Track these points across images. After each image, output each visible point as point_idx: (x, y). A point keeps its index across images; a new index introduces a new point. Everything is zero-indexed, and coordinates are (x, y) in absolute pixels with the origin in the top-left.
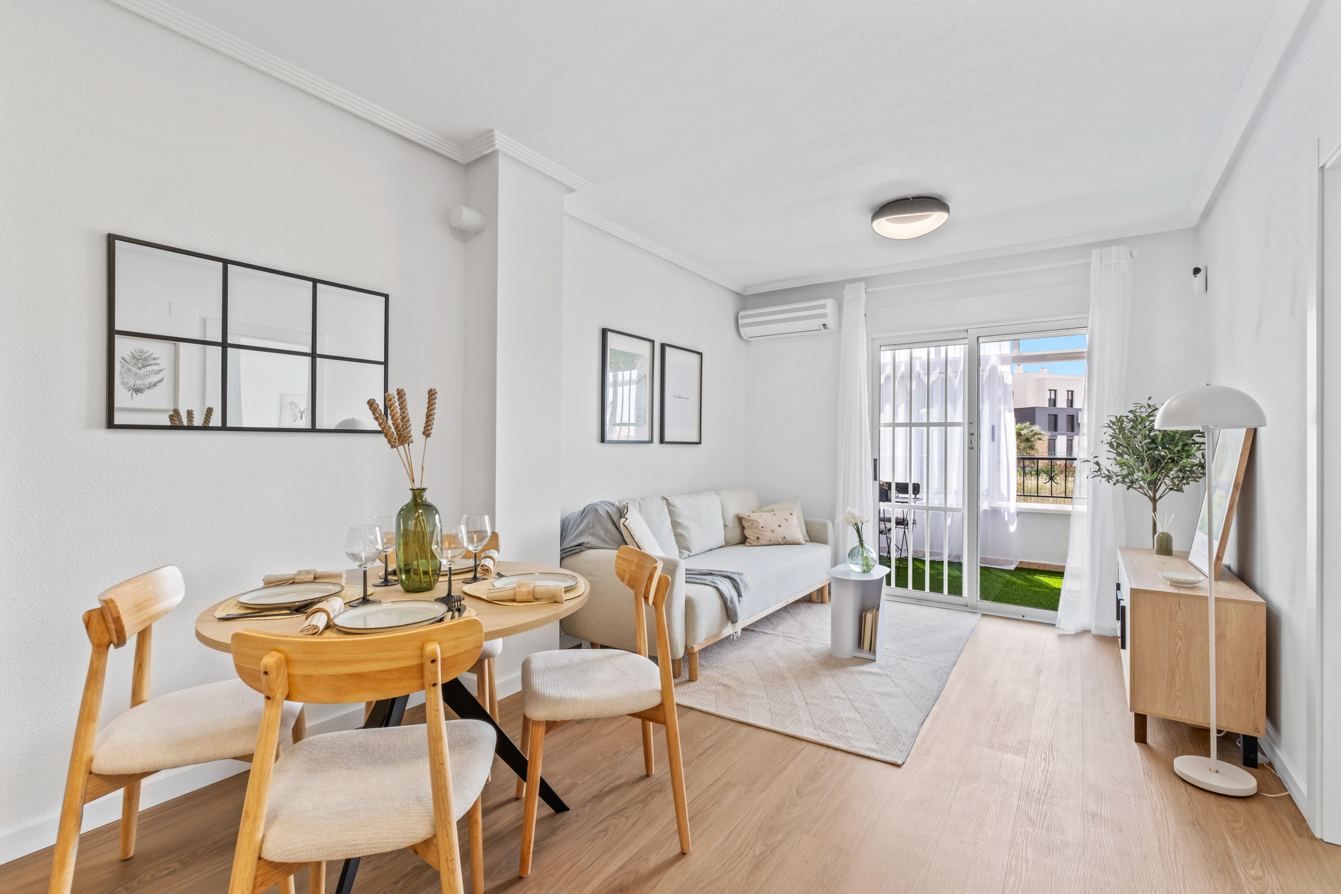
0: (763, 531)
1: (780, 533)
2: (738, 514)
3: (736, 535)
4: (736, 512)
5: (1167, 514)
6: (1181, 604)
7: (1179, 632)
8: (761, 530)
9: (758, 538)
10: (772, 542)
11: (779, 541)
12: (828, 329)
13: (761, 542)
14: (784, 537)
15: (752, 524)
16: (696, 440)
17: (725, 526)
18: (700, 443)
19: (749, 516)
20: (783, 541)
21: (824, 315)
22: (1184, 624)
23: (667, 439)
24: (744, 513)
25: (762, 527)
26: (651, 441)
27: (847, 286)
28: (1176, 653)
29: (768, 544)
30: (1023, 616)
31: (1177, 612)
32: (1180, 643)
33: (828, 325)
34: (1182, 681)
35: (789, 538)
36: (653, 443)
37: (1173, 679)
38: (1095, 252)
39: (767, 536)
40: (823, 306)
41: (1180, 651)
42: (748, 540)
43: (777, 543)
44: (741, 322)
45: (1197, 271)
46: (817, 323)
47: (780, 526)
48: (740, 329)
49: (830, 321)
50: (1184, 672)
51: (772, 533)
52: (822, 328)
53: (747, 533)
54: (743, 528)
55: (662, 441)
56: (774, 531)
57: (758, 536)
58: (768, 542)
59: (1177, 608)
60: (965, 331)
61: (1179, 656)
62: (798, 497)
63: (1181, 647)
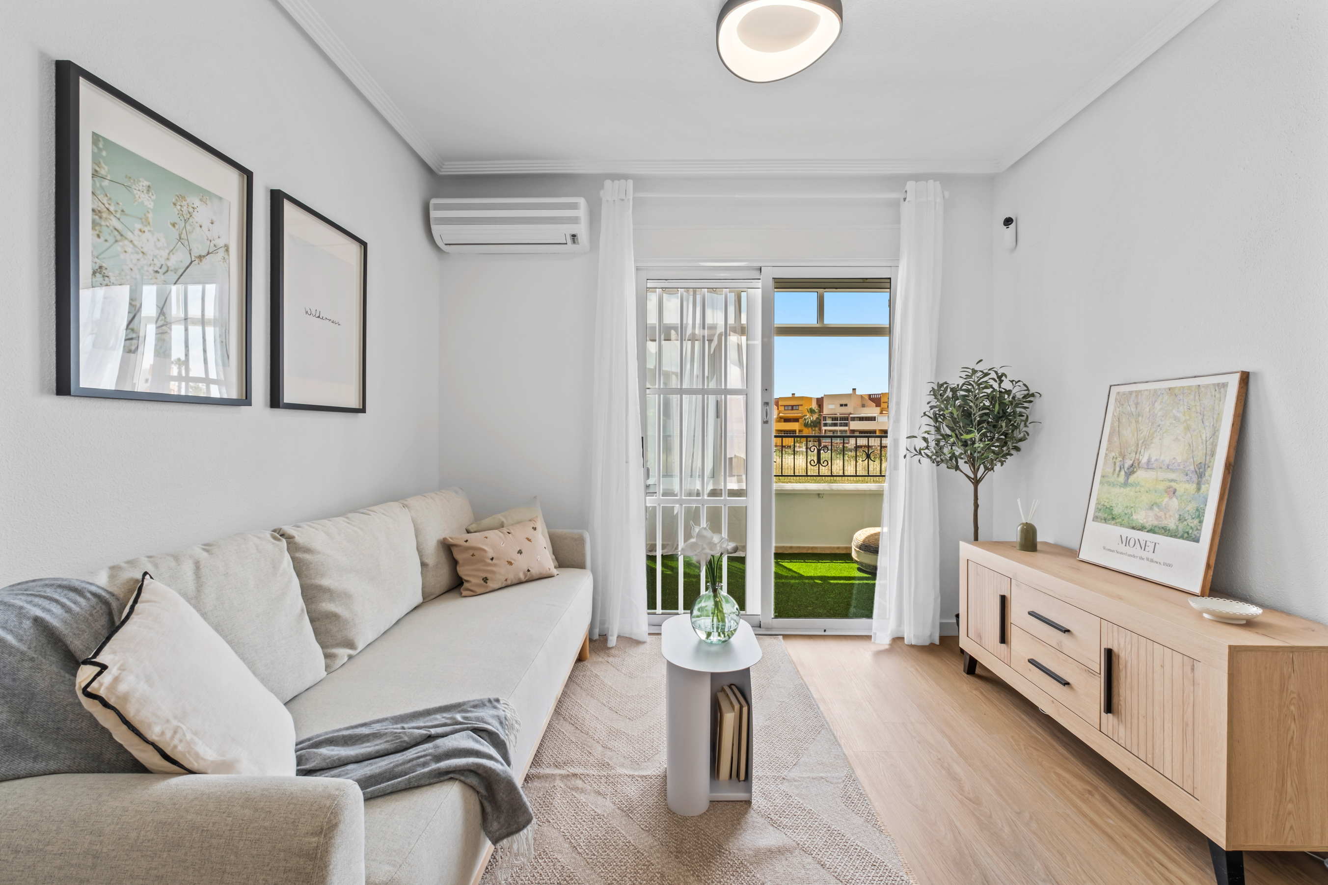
0: (495, 565)
1: (522, 564)
2: (445, 539)
3: (442, 577)
4: (441, 536)
5: (1019, 500)
6: (1295, 663)
7: (1292, 708)
8: (490, 565)
9: (485, 580)
10: (509, 582)
11: (520, 579)
12: (578, 244)
13: (492, 585)
14: (529, 571)
15: (473, 555)
16: (355, 404)
17: (423, 565)
18: (363, 410)
19: (466, 541)
20: (525, 575)
21: (575, 220)
22: (1299, 694)
23: (289, 395)
24: (458, 537)
25: (492, 559)
26: (246, 400)
27: (608, 183)
28: (1288, 743)
29: (503, 585)
30: (825, 631)
31: (1290, 677)
32: (1293, 726)
33: (579, 236)
34: (1294, 785)
35: (535, 571)
36: (249, 404)
37: (1283, 785)
38: (910, 186)
39: (503, 573)
40: (574, 206)
41: (1292, 738)
42: (466, 585)
43: (515, 581)
44: (434, 214)
45: (1008, 222)
46: (561, 232)
47: (520, 552)
48: (435, 228)
49: (582, 230)
50: (1297, 771)
51: (508, 566)
52: (569, 241)
53: (463, 571)
54: (454, 563)
55: (275, 400)
56: (513, 562)
57: (484, 575)
58: (502, 583)
59: (1290, 670)
60: (757, 269)
61: (1291, 747)
62: (535, 497)
63: (1294, 732)
